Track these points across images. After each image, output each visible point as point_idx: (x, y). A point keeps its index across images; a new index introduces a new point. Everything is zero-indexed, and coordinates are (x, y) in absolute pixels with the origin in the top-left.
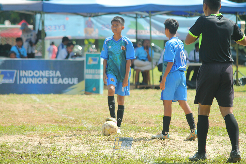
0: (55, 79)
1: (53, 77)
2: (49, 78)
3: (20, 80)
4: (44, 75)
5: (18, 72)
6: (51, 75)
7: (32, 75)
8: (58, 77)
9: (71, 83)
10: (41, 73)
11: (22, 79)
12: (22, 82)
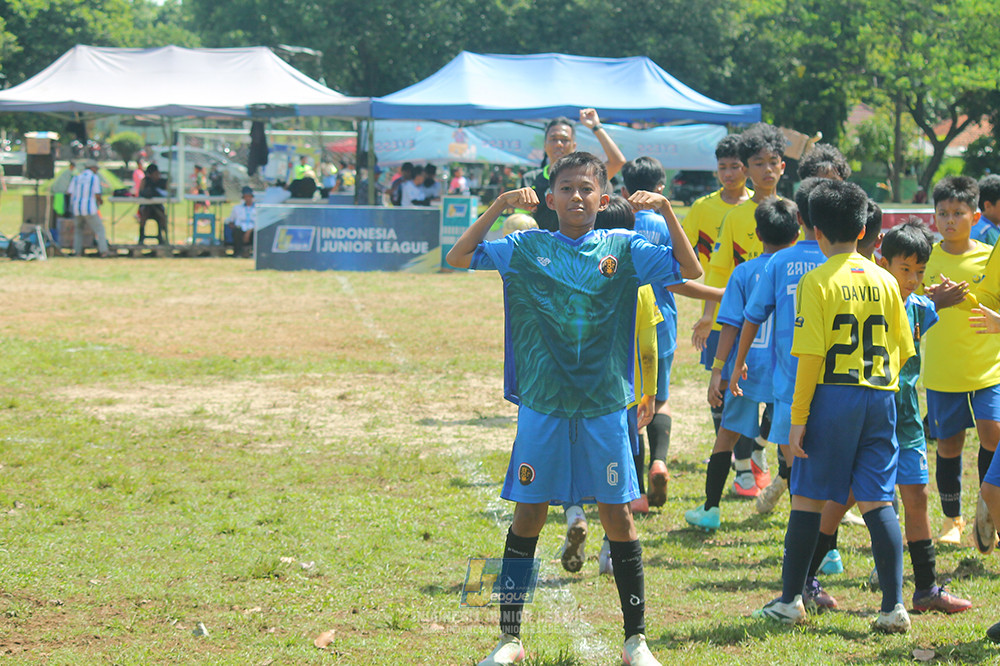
0: (386, 244)
1: (382, 241)
2: (374, 242)
3: (322, 245)
4: (365, 236)
5: (319, 230)
6: (379, 237)
7: (343, 237)
8: (392, 241)
9: (416, 251)
10: (360, 233)
11: (326, 243)
12: (325, 250)
